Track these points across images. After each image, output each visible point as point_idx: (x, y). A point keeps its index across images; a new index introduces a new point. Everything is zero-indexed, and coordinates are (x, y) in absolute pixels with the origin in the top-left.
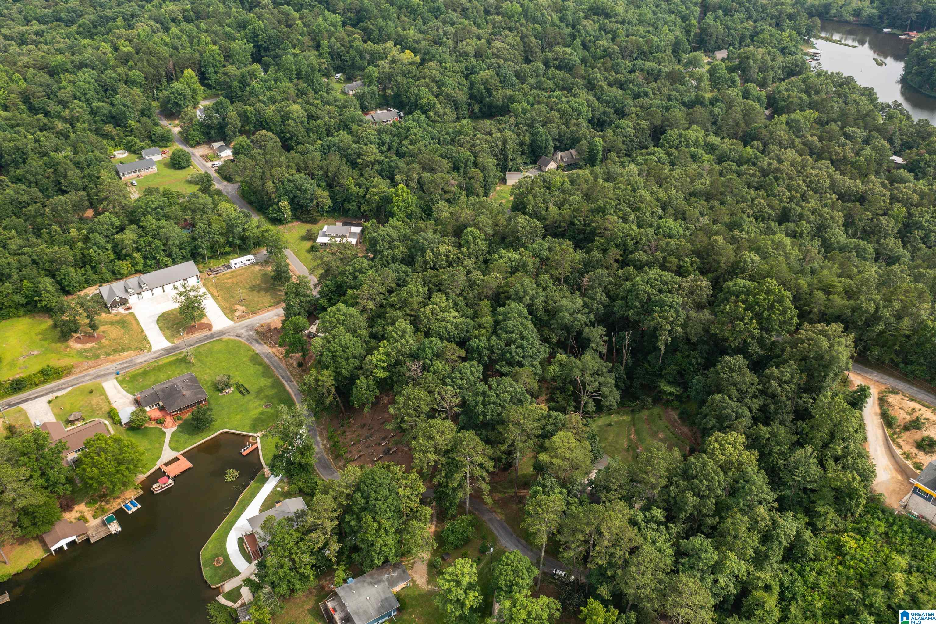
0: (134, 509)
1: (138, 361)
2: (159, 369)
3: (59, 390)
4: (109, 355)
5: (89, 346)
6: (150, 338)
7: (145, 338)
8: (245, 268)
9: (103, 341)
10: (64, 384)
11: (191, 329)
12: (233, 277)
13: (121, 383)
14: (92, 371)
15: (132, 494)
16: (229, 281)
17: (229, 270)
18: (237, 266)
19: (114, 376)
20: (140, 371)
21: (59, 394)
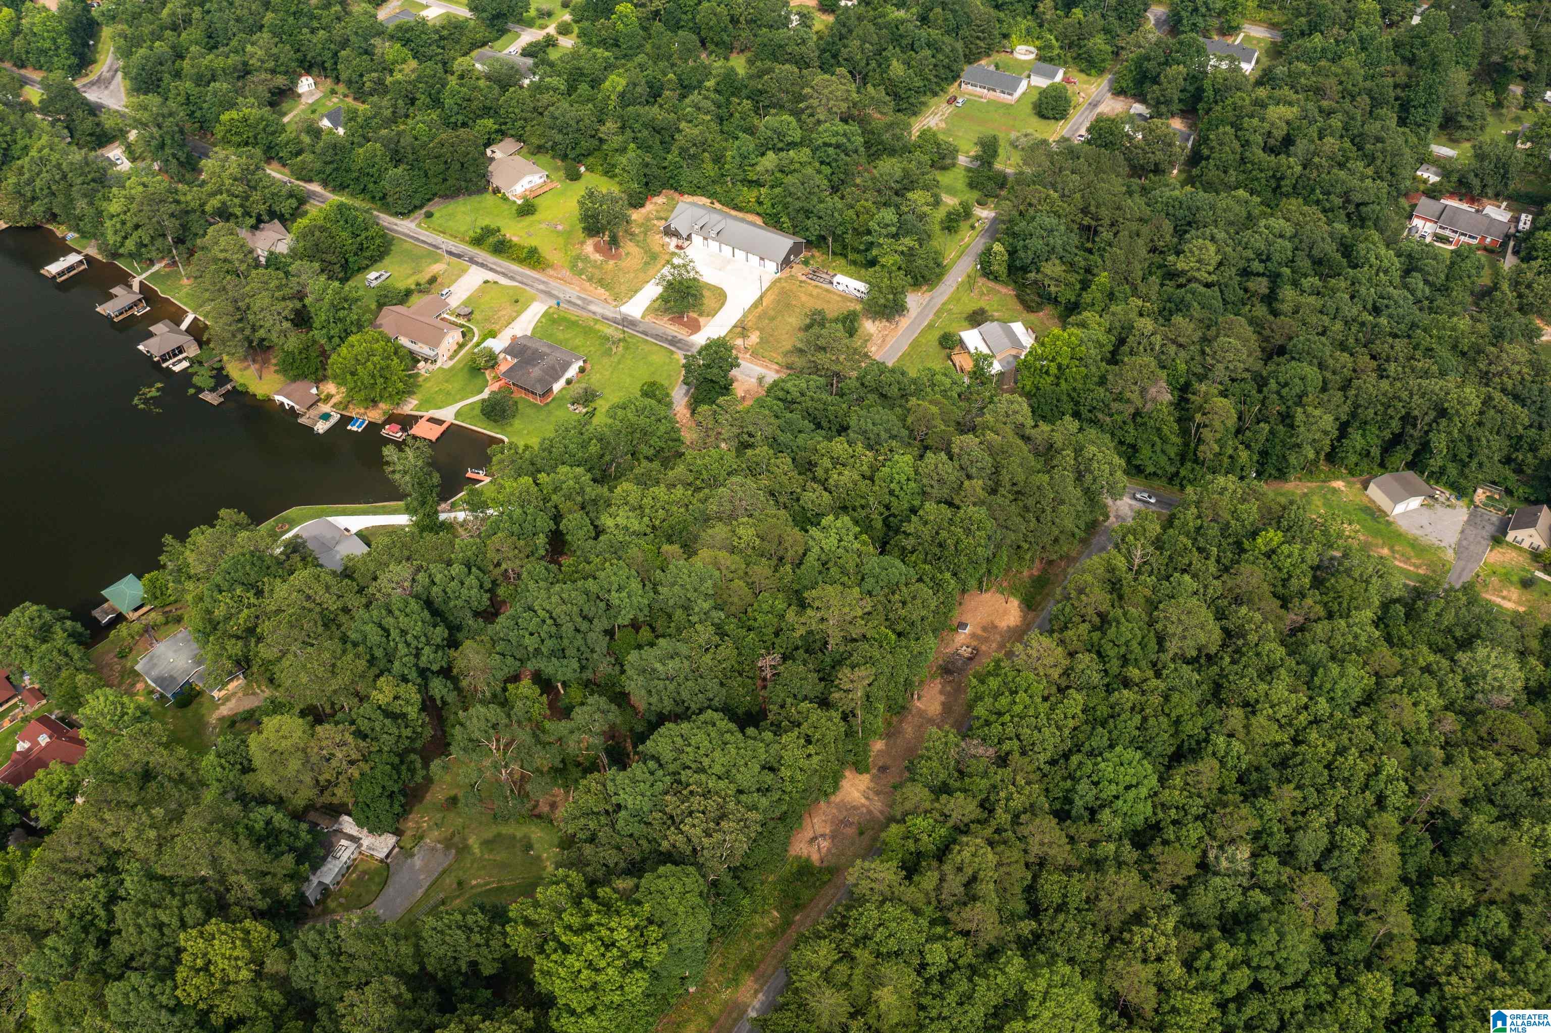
0: (355, 429)
1: (593, 308)
2: (587, 331)
3: (512, 278)
4: (590, 279)
5: (598, 257)
6: (639, 295)
7: (636, 292)
8: (845, 297)
9: (611, 262)
10: (522, 275)
11: (678, 318)
12: (818, 297)
13: (546, 314)
14: (554, 283)
15: (375, 415)
16: (804, 298)
17: (828, 286)
18: (840, 288)
19: (553, 303)
20: (574, 318)
21: (503, 281)
